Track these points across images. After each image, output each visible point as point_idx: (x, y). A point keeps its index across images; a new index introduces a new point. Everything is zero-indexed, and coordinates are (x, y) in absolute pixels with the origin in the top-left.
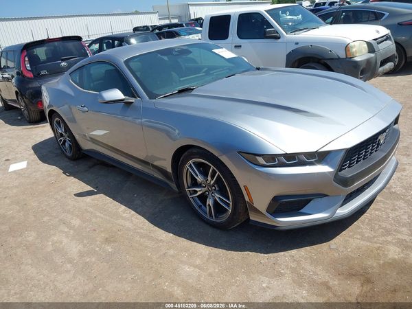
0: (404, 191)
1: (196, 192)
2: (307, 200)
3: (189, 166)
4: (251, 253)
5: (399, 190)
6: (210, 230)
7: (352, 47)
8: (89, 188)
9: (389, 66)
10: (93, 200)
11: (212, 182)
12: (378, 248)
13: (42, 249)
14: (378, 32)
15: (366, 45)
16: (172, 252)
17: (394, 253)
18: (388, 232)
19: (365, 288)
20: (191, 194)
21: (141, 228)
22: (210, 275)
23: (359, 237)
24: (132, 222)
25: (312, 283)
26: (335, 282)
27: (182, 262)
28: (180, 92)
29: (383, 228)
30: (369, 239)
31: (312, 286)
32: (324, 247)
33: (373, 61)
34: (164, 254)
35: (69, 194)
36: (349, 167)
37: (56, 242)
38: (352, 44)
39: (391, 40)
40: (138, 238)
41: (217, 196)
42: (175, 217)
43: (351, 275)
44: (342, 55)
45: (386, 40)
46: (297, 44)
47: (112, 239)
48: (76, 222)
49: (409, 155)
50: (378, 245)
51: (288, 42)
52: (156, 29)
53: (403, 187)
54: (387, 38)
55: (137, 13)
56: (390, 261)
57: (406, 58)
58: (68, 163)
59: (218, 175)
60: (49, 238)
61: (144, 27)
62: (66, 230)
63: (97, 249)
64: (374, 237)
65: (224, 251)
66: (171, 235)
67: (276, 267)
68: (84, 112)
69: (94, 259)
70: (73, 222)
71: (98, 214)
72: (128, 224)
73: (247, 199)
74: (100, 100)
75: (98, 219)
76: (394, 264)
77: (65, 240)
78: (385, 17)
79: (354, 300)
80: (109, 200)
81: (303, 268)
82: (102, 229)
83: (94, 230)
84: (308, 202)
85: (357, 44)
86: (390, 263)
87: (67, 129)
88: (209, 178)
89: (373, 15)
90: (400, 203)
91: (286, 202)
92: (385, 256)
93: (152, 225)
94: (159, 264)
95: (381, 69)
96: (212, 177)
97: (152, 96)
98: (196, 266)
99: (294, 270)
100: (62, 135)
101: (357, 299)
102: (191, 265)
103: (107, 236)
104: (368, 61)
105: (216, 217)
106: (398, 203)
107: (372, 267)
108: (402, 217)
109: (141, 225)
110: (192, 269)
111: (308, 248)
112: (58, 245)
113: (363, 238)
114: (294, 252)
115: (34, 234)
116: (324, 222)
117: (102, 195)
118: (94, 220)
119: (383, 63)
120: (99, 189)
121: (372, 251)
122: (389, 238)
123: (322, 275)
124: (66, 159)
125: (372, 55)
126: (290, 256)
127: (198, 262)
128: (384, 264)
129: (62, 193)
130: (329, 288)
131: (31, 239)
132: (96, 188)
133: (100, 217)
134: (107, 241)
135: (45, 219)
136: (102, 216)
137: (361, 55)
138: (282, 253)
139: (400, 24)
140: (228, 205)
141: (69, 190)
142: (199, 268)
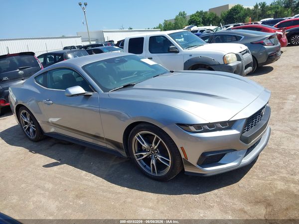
0: (276, 147)
1: (142, 155)
2: (222, 154)
3: (137, 137)
4: (187, 195)
5: (273, 147)
6: (154, 183)
7: (227, 57)
8: (54, 161)
9: (250, 69)
10: (59, 169)
11: (156, 147)
12: (270, 184)
13: (26, 208)
14: (241, 48)
15: (235, 56)
16: (129, 200)
17: (280, 185)
18: (273, 173)
19: (268, 210)
20: (138, 158)
21: (102, 186)
22: (162, 212)
23: (256, 178)
24: (94, 182)
25: (234, 210)
26: (248, 208)
27: (139, 206)
28: (125, 87)
29: (269, 171)
30: (262, 179)
31: (234, 212)
32: (235, 186)
33: (241, 65)
34: (124, 202)
35: (38, 166)
36: (247, 131)
37: (36, 202)
38: (227, 55)
39: (249, 53)
40: (101, 193)
41: (159, 157)
42: (125, 176)
43: (257, 202)
44: (222, 62)
45: (246, 53)
46: (191, 56)
47: (81, 195)
48: (49, 186)
49: (273, 124)
50: (270, 181)
51: (185, 55)
52: (82, 48)
53: (275, 144)
54: (247, 52)
55: (63, 37)
56: (279, 191)
57: (258, 64)
58: (32, 144)
59: (161, 142)
60: (30, 199)
61: (71, 47)
62: (42, 192)
63: (71, 203)
64: (265, 177)
65: (168, 195)
66: (126, 188)
67: (206, 202)
68: (49, 104)
69: (70, 211)
70: (47, 186)
71: (65, 178)
72: (90, 184)
73: (183, 156)
74: (67, 94)
75: (67, 182)
76: (282, 192)
77: (43, 200)
78: (242, 39)
79: (263, 218)
80: (71, 168)
81: (225, 201)
82: (72, 189)
83: (66, 190)
84: (223, 155)
85: (230, 55)
86: (280, 192)
87: (33, 118)
88: (153, 145)
89: (235, 38)
90: (276, 154)
91: (210, 156)
92: (276, 188)
93: (110, 183)
94: (123, 209)
95: (245, 71)
96: (156, 144)
97: (106, 90)
98: (150, 208)
99: (219, 203)
100: (26, 123)
101: (265, 217)
102: (146, 207)
103: (77, 193)
104: (238, 66)
105: (158, 173)
106: (275, 154)
107: (269, 196)
108: (280, 163)
109: (101, 184)
110: (147, 210)
111: (225, 188)
112: (38, 203)
113: (259, 178)
114: (216, 191)
115: (16, 197)
116: (234, 168)
117: (65, 165)
118: (63, 183)
119: (246, 68)
120: (62, 161)
121: (266, 186)
122: (275, 177)
123: (238, 204)
124: (29, 141)
125: (240, 62)
126: (214, 194)
127: (150, 205)
128: (276, 193)
129: (32, 166)
130: (245, 212)
131: (14, 201)
132: (60, 160)
133: (68, 181)
134: (78, 197)
135: (23, 186)
136: (69, 179)
137: (233, 62)
138: (208, 193)
139: (251, 43)
140: (168, 162)
141: (37, 163)
142: (152, 209)
